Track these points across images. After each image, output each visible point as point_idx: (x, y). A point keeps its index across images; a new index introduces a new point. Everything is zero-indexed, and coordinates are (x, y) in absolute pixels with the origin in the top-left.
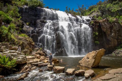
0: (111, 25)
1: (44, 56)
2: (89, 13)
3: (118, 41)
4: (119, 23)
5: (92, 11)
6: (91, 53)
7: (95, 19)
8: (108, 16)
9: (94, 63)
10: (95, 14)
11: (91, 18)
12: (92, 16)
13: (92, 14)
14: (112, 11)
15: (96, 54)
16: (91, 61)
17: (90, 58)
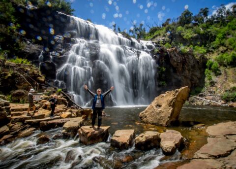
0: (183, 58)
2: (152, 37)
3: (191, 83)
4: (193, 55)
5: (155, 34)
6: (164, 95)
7: (161, 46)
8: (179, 44)
9: (172, 114)
10: (160, 39)
11: (155, 44)
12: (156, 41)
13: (156, 38)
14: (185, 37)
15: (176, 97)
16: (165, 110)
17: (163, 105)
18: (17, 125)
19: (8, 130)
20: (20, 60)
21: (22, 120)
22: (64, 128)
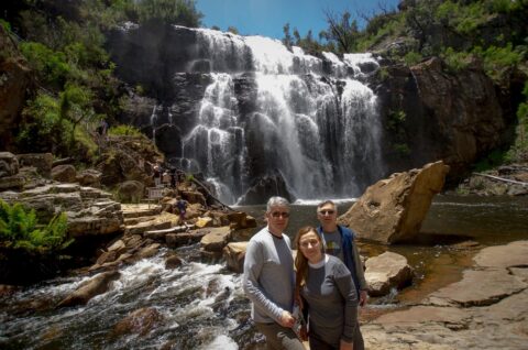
0: (455, 82)
1: (202, 203)
2: (371, 43)
3: (478, 142)
4: (483, 73)
5: (381, 33)
6: (386, 181)
7: (394, 62)
8: (443, 48)
9: (402, 221)
10: (392, 44)
11: (380, 58)
12: (382, 51)
13: (383, 43)
14: (459, 28)
15: (410, 185)
16: (386, 214)
17: (383, 204)
18: (135, 240)
19: (124, 246)
20: (123, 128)
21: (140, 232)
22: (202, 245)
